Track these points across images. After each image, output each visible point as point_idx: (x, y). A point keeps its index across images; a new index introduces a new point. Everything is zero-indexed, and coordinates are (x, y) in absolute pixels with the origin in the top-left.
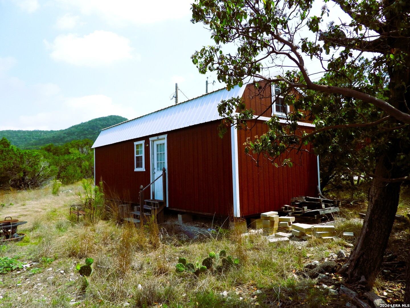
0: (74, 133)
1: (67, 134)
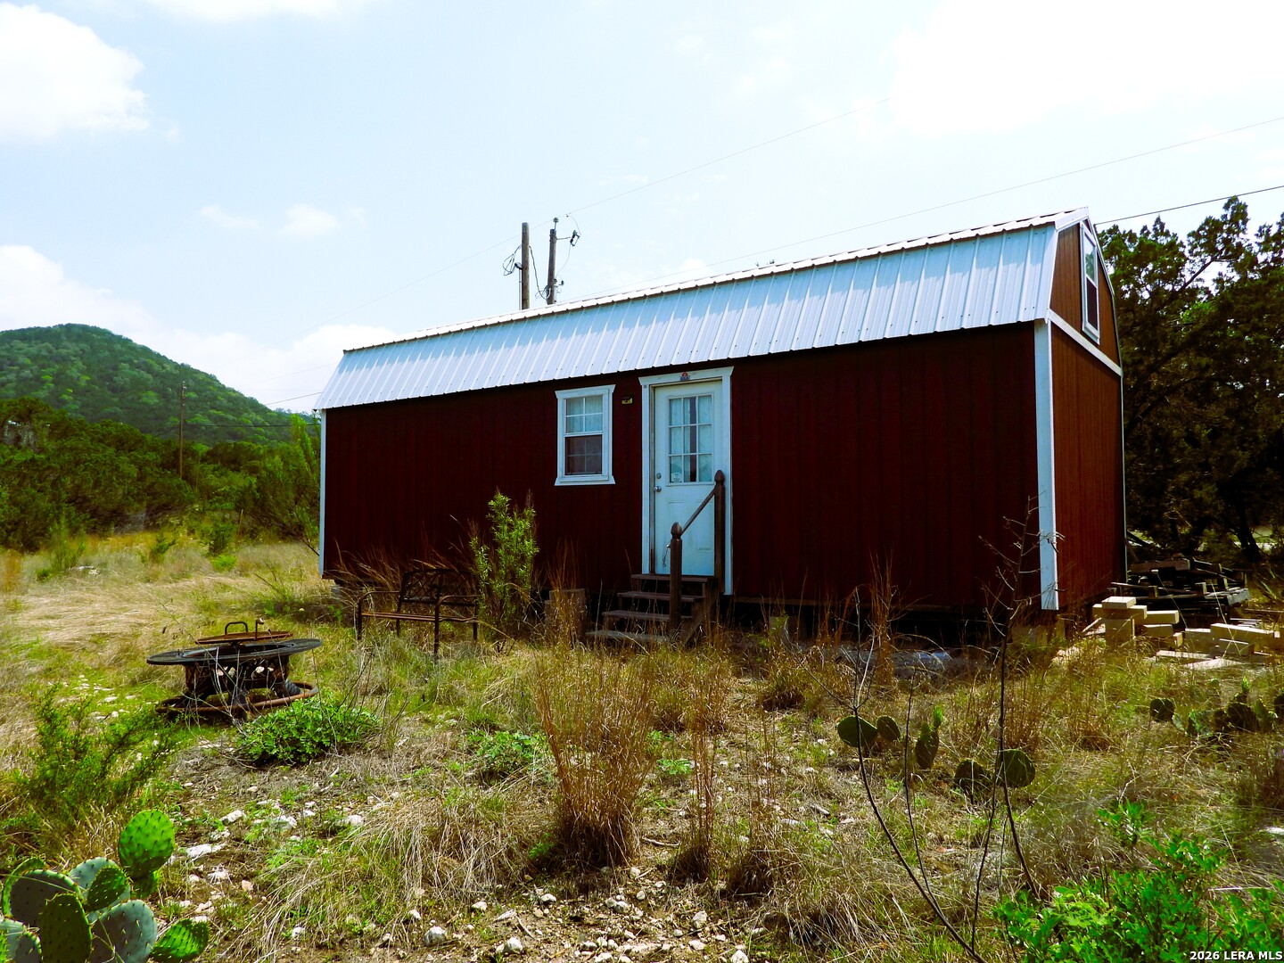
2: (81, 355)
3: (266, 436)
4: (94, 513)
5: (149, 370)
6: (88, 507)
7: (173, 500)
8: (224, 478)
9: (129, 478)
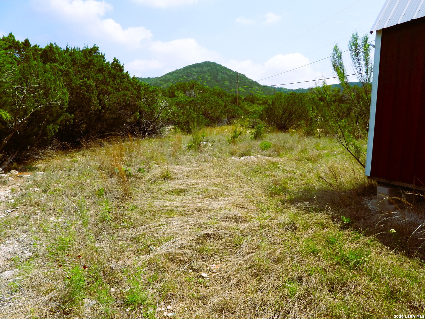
0: (169, 80)
1: (163, 82)
2: (208, 71)
3: (260, 93)
4: (211, 119)
5: (226, 74)
6: (209, 116)
7: (236, 114)
8: (251, 107)
9: (222, 106)
